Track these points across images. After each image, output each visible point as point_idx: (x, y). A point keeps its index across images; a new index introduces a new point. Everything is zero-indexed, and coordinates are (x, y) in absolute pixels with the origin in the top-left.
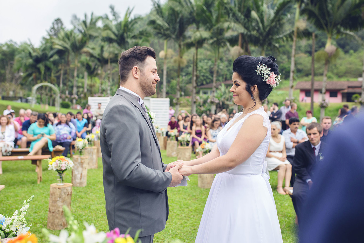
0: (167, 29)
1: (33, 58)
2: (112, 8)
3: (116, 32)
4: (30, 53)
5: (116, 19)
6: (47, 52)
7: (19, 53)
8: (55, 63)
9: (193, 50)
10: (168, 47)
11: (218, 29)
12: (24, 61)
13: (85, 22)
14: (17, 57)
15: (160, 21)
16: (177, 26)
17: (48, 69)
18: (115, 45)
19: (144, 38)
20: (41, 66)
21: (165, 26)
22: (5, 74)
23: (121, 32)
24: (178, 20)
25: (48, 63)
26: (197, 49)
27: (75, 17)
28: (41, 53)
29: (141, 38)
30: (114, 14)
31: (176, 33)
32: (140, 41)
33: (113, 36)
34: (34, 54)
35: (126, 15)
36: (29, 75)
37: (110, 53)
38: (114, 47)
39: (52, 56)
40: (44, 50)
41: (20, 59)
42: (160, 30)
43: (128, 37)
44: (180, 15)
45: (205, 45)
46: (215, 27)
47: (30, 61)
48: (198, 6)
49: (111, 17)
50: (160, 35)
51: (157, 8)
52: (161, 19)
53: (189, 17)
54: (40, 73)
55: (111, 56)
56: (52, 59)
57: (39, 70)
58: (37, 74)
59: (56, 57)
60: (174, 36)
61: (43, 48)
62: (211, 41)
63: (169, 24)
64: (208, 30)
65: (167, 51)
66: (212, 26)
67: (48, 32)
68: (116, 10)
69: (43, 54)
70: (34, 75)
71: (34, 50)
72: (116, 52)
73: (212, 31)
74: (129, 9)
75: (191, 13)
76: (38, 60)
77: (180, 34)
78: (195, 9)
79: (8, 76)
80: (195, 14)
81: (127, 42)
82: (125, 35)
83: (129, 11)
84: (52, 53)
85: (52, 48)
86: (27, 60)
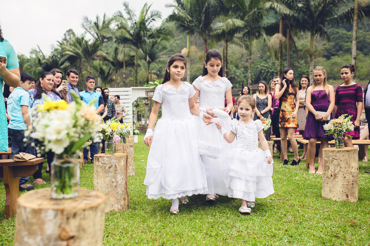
0: (191, 21)
1: (43, 66)
2: (126, 6)
4: (40, 61)
6: (58, 59)
10: (191, 43)
12: (33, 69)
13: (96, 24)
16: (202, 18)
19: (162, 36)
21: (188, 18)
23: (137, 30)
27: (86, 19)
28: (51, 60)
29: (159, 37)
30: (129, 12)
31: (201, 26)
32: (158, 40)
33: (128, 36)
34: (44, 61)
35: (142, 13)
37: (125, 55)
38: (129, 47)
39: (62, 64)
40: (53, 57)
41: (29, 67)
42: (183, 22)
43: (144, 36)
44: (206, 4)
47: (40, 68)
49: (126, 16)
50: (182, 29)
55: (126, 58)
56: (62, 67)
59: (67, 64)
60: (199, 30)
63: (191, 17)
65: (189, 48)
69: (53, 61)
72: (132, 53)
74: (145, 5)
81: (145, 41)
82: (142, 33)
83: (146, 8)
84: (62, 59)
85: (62, 55)
86: (36, 67)
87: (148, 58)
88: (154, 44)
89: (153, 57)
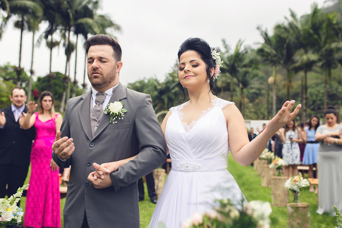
0: (275, 56)
1: (158, 91)
2: (224, 41)
3: (228, 62)
4: (155, 87)
5: (227, 52)
6: (169, 85)
7: (147, 87)
8: (176, 94)
9: (301, 74)
10: (277, 72)
11: (326, 50)
15: (268, 49)
16: (285, 52)
18: (228, 74)
19: (253, 66)
20: (165, 98)
21: (273, 52)
23: (232, 62)
24: (285, 46)
25: (170, 94)
26: (306, 72)
28: (164, 86)
29: (250, 66)
30: (226, 47)
31: (284, 59)
32: (250, 70)
34: (159, 87)
35: (237, 46)
37: (223, 82)
38: (226, 76)
39: (173, 88)
42: (267, 57)
43: (238, 67)
44: (287, 41)
45: (314, 68)
46: (324, 49)
47: (156, 93)
48: (304, 30)
49: (223, 50)
50: (268, 62)
51: (265, 37)
52: (269, 47)
53: (296, 41)
54: (164, 103)
55: (224, 85)
56: (173, 91)
57: (162, 101)
58: (162, 105)
59: (177, 89)
60: (282, 62)
61: (166, 82)
62: (320, 64)
63: (276, 51)
64: (316, 53)
65: (276, 76)
66: (320, 48)
67: (173, 69)
68: (227, 43)
69: (166, 87)
70: (159, 105)
71: (159, 84)
72: (229, 81)
73: (320, 53)
74: (240, 41)
75: (297, 38)
76: (162, 92)
77: (289, 59)
78: (302, 33)
80: (301, 39)
81: (238, 71)
82: (236, 64)
83: (240, 43)
84: (173, 85)
85: (173, 81)
86: (153, 92)
87: (241, 85)
88: (246, 73)
89: (245, 84)
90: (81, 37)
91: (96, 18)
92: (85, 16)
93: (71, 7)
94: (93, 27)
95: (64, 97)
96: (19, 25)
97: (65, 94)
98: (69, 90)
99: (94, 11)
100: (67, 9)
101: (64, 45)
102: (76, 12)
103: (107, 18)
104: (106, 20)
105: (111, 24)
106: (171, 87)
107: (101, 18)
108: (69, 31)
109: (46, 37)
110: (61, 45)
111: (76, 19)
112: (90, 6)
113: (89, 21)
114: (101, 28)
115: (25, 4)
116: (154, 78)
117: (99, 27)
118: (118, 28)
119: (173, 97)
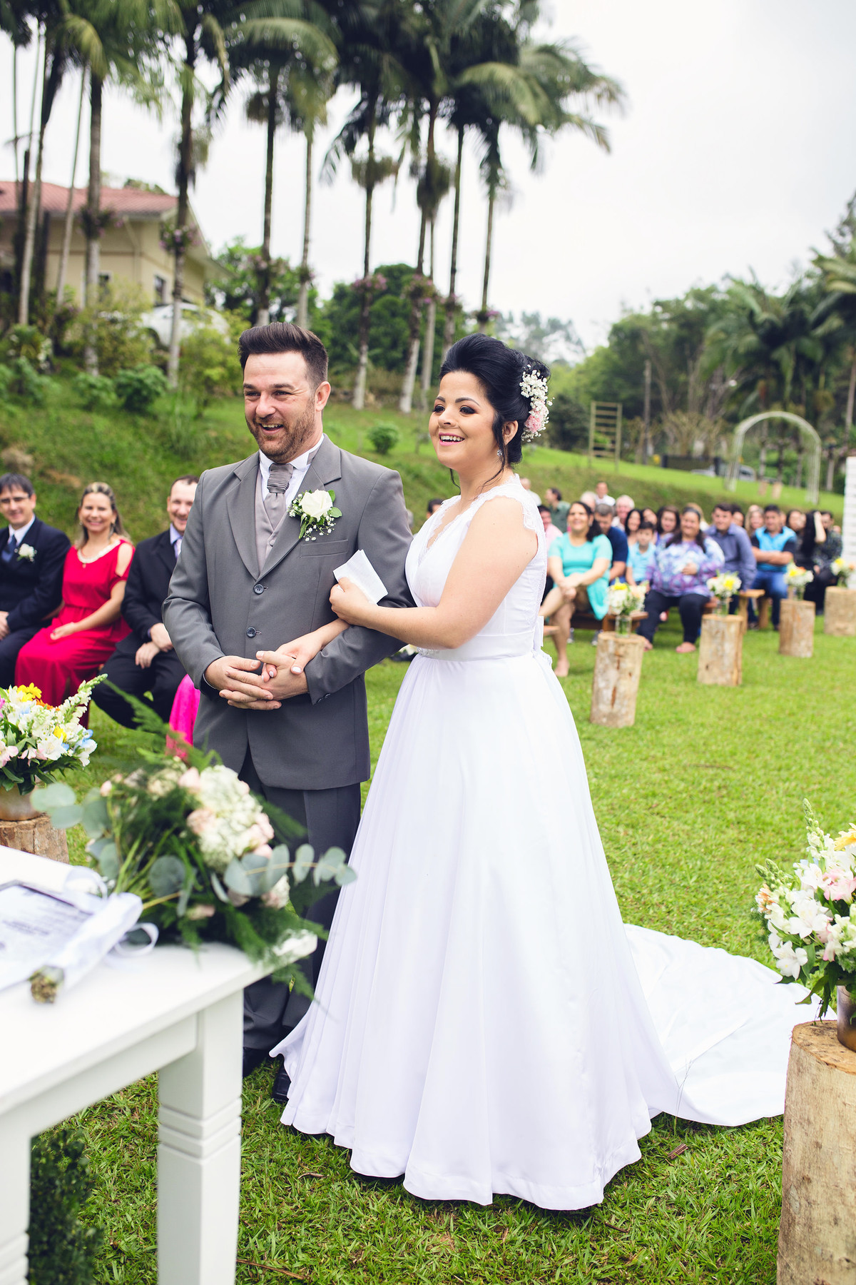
1: (761, 331)
4: (752, 314)
6: (804, 306)
8: (830, 344)
12: (733, 342)
14: (712, 331)
17: (806, 365)
20: (785, 356)
22: (686, 383)
25: (807, 344)
28: (785, 311)
34: (762, 316)
36: (747, 387)
39: (820, 320)
40: (796, 299)
41: (722, 336)
47: (751, 339)
54: (780, 379)
56: (820, 331)
57: (776, 368)
58: (773, 383)
59: (834, 322)
61: (791, 295)
67: (832, 238)
69: (792, 315)
70: (761, 384)
71: (765, 302)
76: (774, 336)
79: (695, 391)
84: (822, 306)
85: (823, 293)
86: (741, 336)
90: (473, 135)
91: (526, 57)
92: (487, 57)
93: (436, 28)
94: (515, 96)
95: (414, 359)
96: (261, 109)
97: (415, 347)
98: (431, 335)
99: (522, 33)
100: (423, 34)
101: (414, 170)
102: (455, 40)
103: (571, 57)
104: (564, 62)
105: (584, 79)
106: (812, 316)
107: (544, 57)
108: (433, 114)
109: (350, 145)
110: (404, 170)
111: (454, 69)
112: (508, 14)
113: (502, 72)
114: (544, 99)
115: (277, 30)
116: (748, 280)
117: (535, 95)
118: (612, 93)
119: (819, 354)
